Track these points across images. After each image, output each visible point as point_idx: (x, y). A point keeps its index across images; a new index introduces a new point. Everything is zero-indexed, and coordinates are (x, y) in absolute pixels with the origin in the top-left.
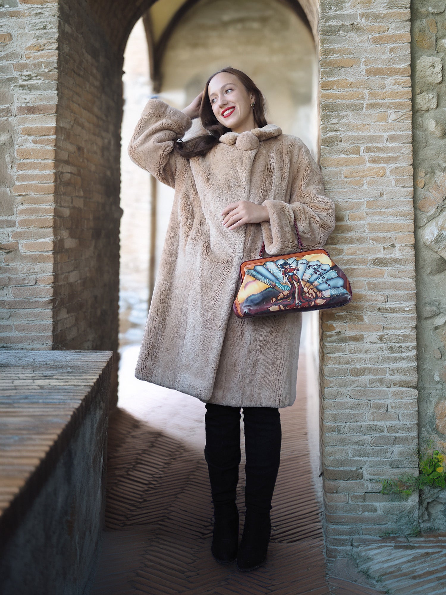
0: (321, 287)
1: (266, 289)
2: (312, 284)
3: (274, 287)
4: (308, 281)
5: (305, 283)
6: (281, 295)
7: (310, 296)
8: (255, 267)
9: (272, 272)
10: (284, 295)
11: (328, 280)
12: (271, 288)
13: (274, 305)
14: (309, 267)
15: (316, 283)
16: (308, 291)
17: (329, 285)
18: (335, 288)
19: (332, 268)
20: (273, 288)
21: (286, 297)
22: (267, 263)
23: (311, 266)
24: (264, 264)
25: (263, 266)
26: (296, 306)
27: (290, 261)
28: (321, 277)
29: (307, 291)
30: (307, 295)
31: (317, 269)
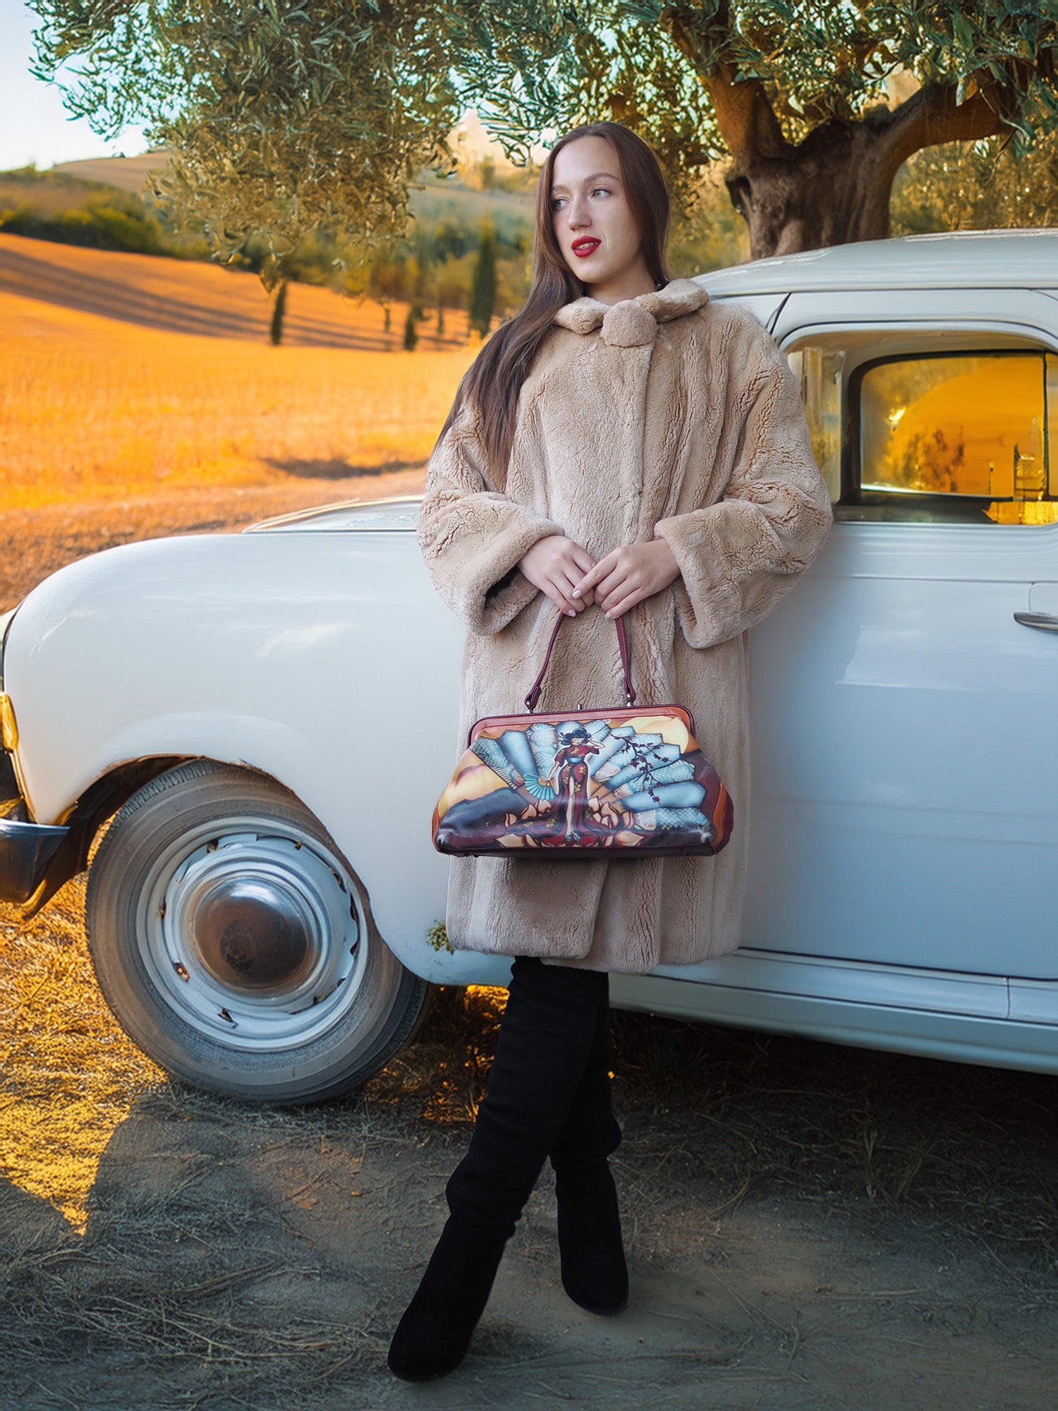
0: (634, 802)
1: (496, 791)
2: (613, 792)
3: (518, 787)
4: (606, 784)
5: (596, 786)
6: (531, 811)
7: (605, 821)
8: (504, 734)
9: (536, 749)
10: (538, 812)
11: (660, 785)
12: (511, 788)
13: (510, 832)
14: (628, 747)
15: (625, 789)
16: (600, 808)
17: (657, 799)
18: (670, 807)
19: (683, 757)
20: (513, 791)
21: (542, 817)
22: (535, 728)
23: (635, 745)
24: (530, 729)
25: (524, 733)
26: (565, 841)
27: (591, 729)
28: (643, 777)
29: (596, 808)
30: (597, 817)
31: (646, 754)
